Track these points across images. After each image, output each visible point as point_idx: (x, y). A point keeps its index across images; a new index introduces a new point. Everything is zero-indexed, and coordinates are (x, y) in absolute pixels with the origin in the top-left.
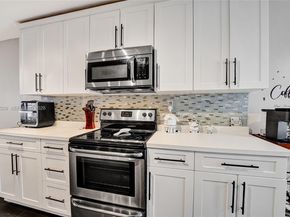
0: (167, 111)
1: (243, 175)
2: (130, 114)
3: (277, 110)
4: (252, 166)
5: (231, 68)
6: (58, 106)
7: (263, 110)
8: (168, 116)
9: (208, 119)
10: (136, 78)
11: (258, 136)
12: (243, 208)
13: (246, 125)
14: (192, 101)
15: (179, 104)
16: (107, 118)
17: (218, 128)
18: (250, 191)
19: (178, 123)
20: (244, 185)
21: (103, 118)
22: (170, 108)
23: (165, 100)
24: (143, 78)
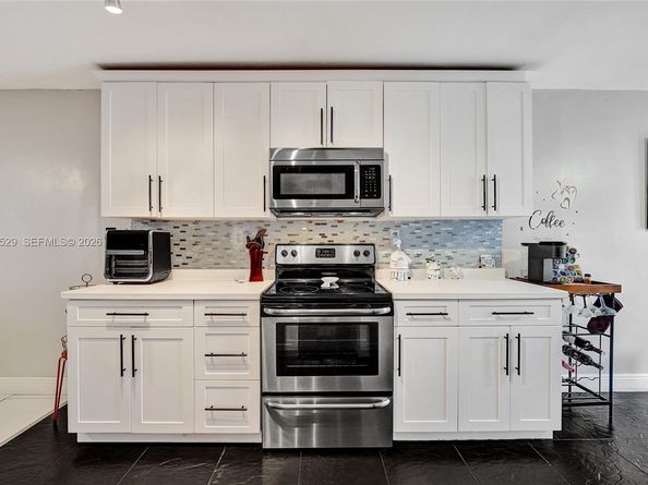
0: (395, 248)
1: (516, 326)
2: (332, 253)
3: (541, 243)
4: (526, 313)
5: (489, 188)
6: (173, 240)
7: (523, 244)
8: (395, 255)
9: (449, 258)
10: (362, 196)
11: (518, 279)
12: (518, 369)
13: (501, 267)
14: (428, 232)
15: (408, 236)
16: (290, 260)
17: (466, 271)
18: (524, 343)
19: (411, 267)
20: (519, 338)
21: (281, 260)
22: (398, 242)
23: (386, 229)
24: (371, 197)
